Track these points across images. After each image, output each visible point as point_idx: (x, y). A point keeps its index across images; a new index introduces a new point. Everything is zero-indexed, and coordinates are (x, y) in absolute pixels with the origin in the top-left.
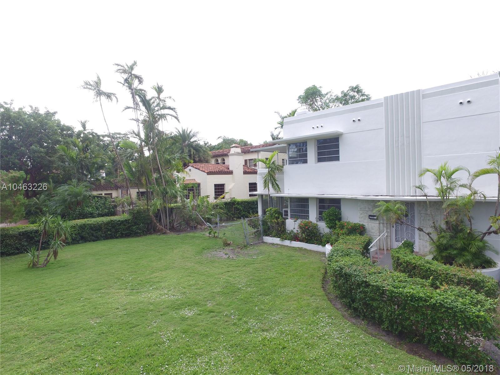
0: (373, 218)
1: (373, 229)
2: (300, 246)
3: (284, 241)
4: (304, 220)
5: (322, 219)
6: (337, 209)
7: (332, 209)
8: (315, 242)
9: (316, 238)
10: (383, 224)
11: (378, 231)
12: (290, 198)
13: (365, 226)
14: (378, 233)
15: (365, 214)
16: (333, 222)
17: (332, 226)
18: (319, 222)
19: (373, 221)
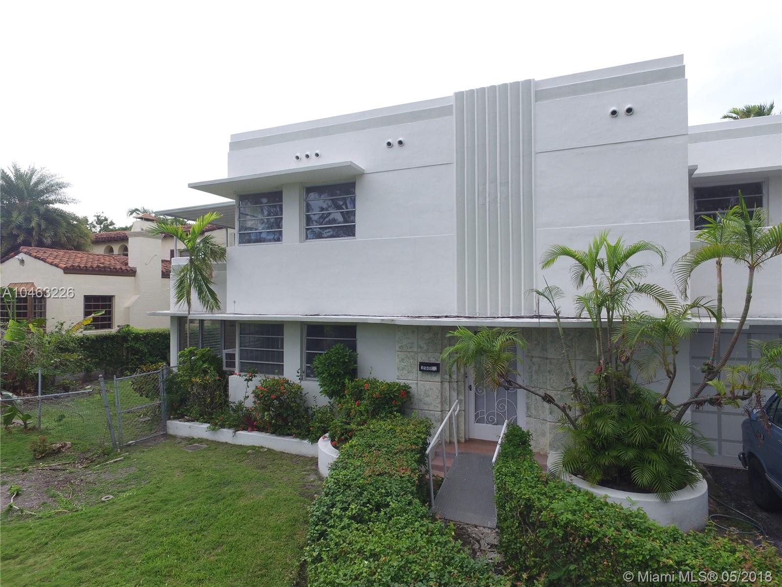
0: (428, 368)
1: (428, 396)
2: (257, 443)
3: (218, 432)
4: (271, 376)
5: (312, 372)
6: (348, 349)
7: (337, 349)
8: (294, 431)
9: (296, 422)
10: (449, 382)
11: (439, 400)
12: (241, 324)
13: (410, 388)
14: (439, 405)
15: (412, 361)
16: (338, 380)
17: (334, 391)
18: (306, 380)
19: (428, 377)
